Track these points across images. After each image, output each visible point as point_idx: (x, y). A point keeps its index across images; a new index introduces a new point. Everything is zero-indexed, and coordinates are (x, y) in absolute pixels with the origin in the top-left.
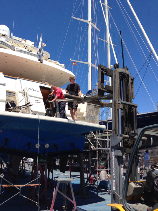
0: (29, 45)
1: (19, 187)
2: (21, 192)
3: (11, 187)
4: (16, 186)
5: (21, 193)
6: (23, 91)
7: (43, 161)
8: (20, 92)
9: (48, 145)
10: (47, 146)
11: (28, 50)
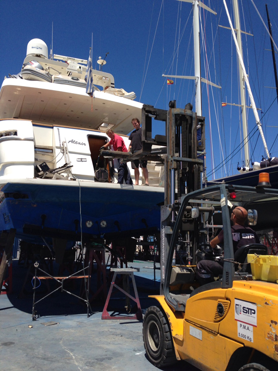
0: (74, 68)
1: (60, 280)
2: (63, 286)
3: (49, 279)
4: (56, 278)
5: (64, 288)
6: (62, 146)
7: (97, 245)
8: (57, 148)
9: (105, 223)
10: (103, 224)
11: (73, 78)
